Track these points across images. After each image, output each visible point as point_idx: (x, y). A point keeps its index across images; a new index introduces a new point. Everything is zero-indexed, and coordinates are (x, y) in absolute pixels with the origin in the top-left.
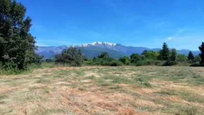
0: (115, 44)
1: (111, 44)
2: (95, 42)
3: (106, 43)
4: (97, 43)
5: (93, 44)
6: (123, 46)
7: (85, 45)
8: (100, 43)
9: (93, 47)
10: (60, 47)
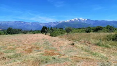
0: (86, 19)
1: (84, 19)
2: (74, 19)
3: (80, 19)
4: (75, 19)
5: (73, 20)
6: (91, 20)
7: (68, 21)
8: (77, 19)
9: (72, 22)
10: (54, 23)
